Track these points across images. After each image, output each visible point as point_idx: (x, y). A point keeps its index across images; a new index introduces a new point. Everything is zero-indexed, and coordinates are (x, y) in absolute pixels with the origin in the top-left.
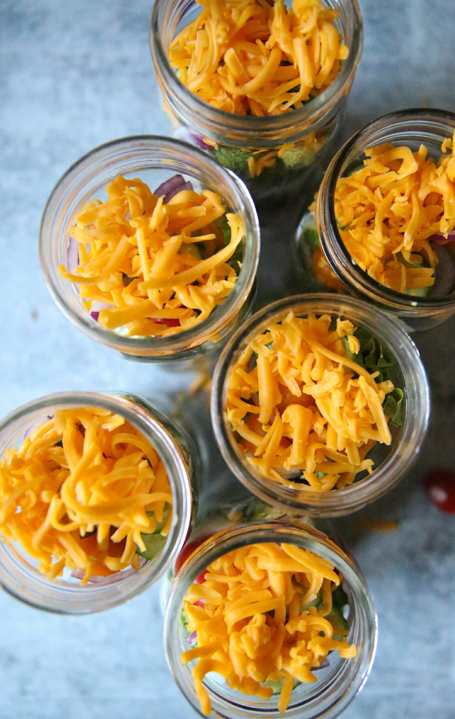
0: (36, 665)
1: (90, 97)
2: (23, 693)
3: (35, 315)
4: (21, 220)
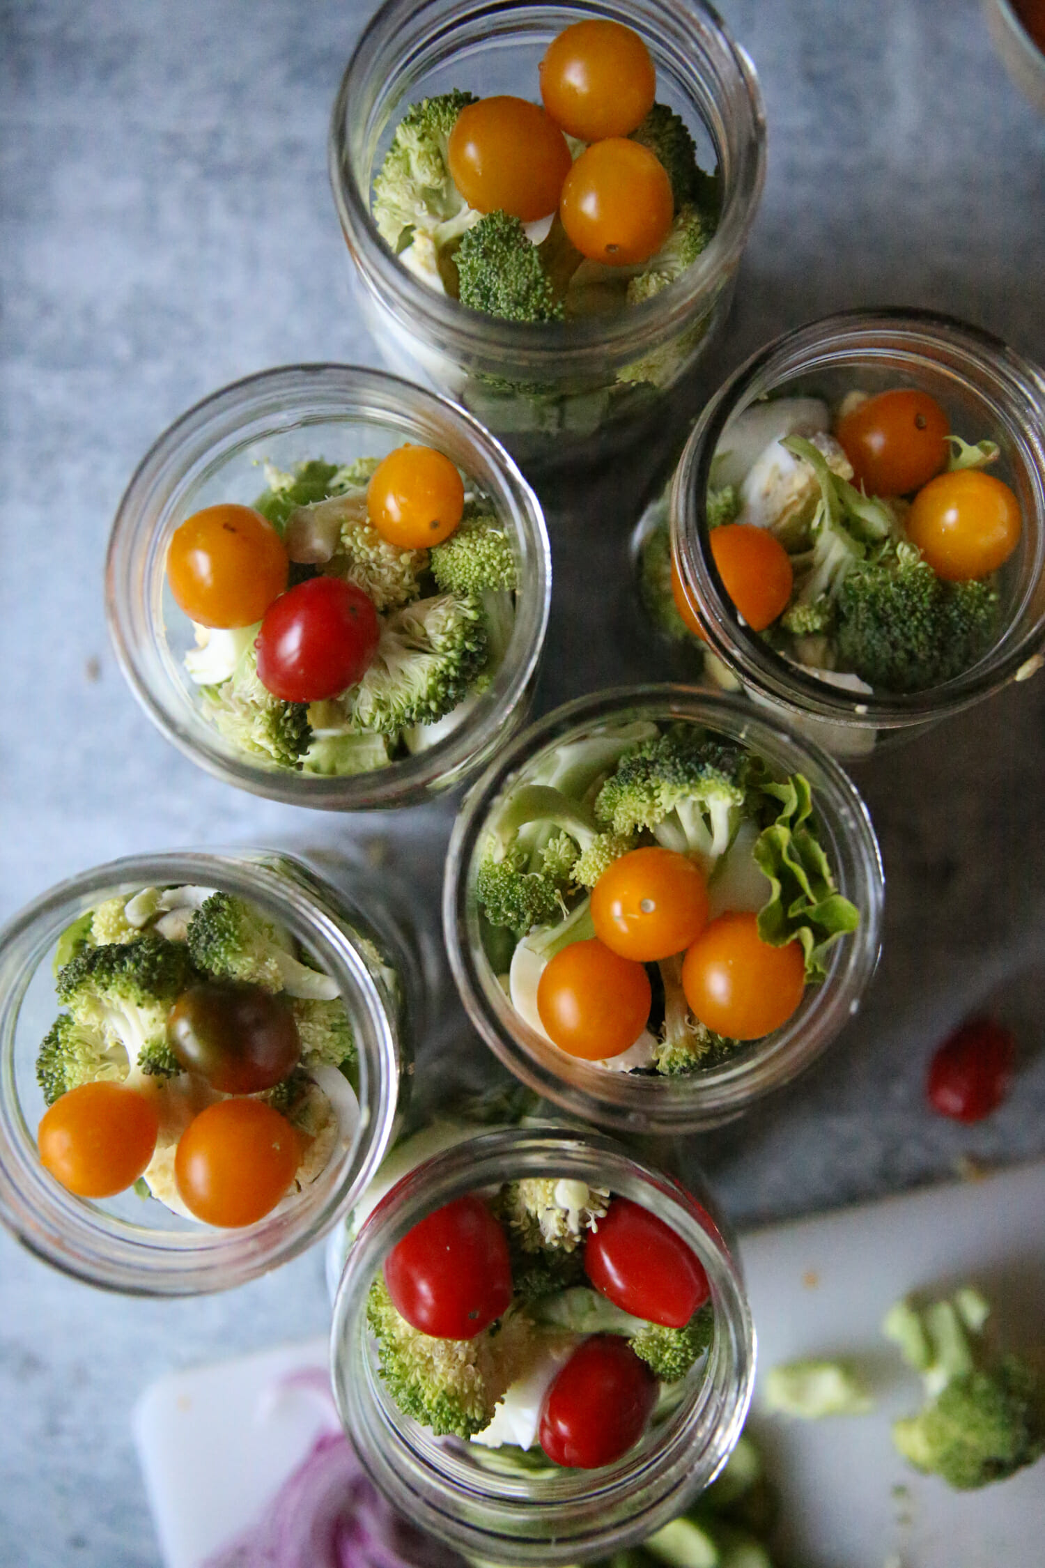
0: (81, 1377)
1: (219, 220)
2: (53, 1430)
3: (95, 670)
4: (72, 472)
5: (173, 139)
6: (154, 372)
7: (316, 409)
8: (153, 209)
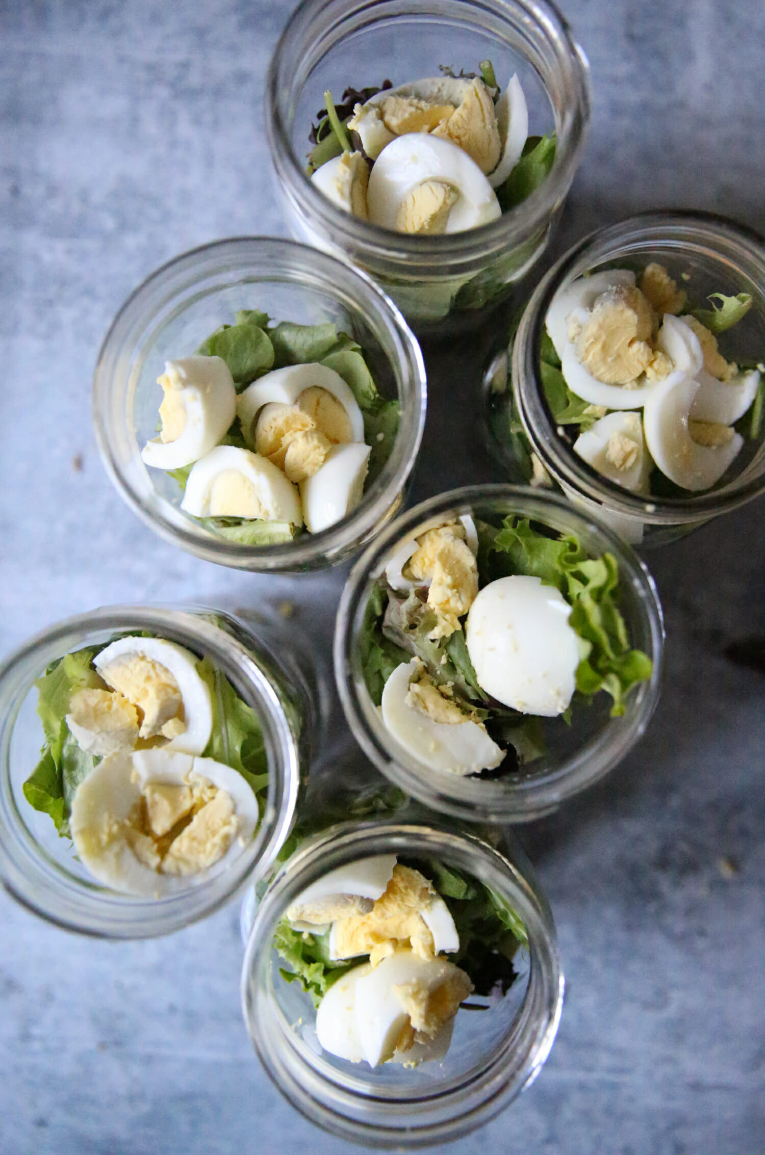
0: (48, 997)
1: (185, 129)
2: (26, 1037)
3: (79, 463)
4: (67, 315)
5: (151, 67)
6: (131, 241)
7: (254, 271)
8: (135, 120)
